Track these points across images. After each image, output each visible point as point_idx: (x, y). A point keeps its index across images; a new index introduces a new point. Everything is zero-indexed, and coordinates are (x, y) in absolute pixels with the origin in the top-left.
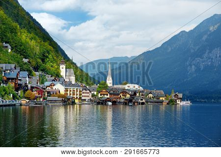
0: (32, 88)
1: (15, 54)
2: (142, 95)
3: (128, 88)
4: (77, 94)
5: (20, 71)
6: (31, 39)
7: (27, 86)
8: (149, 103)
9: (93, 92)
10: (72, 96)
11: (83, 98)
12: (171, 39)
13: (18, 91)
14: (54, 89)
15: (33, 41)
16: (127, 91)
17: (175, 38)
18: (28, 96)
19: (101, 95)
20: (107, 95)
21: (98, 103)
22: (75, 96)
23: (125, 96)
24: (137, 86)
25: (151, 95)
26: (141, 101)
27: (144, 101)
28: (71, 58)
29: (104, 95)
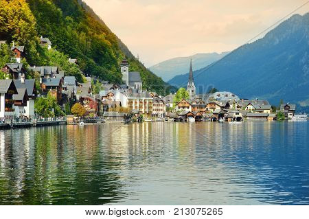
0: (82, 99)
1: (58, 52)
2: (238, 107)
3: (218, 97)
4: (145, 107)
5: (65, 75)
6: (80, 30)
7: (75, 97)
8: (248, 118)
9: (167, 104)
10: (138, 109)
11: (154, 113)
12: (279, 26)
13: (61, 105)
14: (113, 100)
15: (82, 33)
16: (216, 102)
17: (284, 26)
18: (77, 112)
19: (179, 108)
20: (188, 108)
21: (176, 120)
22: (143, 110)
23: (214, 109)
24: (230, 94)
25: (250, 107)
26: (237, 116)
27: (240, 115)
28: (136, 57)
29: (184, 107)
